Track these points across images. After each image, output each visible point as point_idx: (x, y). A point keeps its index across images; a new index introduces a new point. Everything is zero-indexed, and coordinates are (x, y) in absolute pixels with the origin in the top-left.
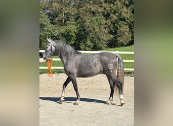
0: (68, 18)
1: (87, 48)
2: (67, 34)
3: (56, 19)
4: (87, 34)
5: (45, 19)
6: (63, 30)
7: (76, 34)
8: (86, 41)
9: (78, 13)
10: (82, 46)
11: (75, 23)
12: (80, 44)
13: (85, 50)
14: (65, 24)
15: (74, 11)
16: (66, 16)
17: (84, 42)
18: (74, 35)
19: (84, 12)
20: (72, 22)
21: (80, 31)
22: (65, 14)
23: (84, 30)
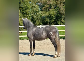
0: (50, 7)
1: (62, 24)
2: (50, 16)
3: (44, 8)
4: (62, 15)
5: (37, 8)
6: (47, 14)
7: (55, 16)
8: (61, 19)
9: (56, 4)
10: (59, 22)
11: (54, 9)
12: (58, 21)
13: (61, 25)
14: (49, 11)
15: (53, 3)
16: (49, 6)
17: (60, 20)
18: (54, 16)
19: (59, 3)
20: (53, 9)
21: (58, 14)
22: (48, 5)
23: (60, 13)
